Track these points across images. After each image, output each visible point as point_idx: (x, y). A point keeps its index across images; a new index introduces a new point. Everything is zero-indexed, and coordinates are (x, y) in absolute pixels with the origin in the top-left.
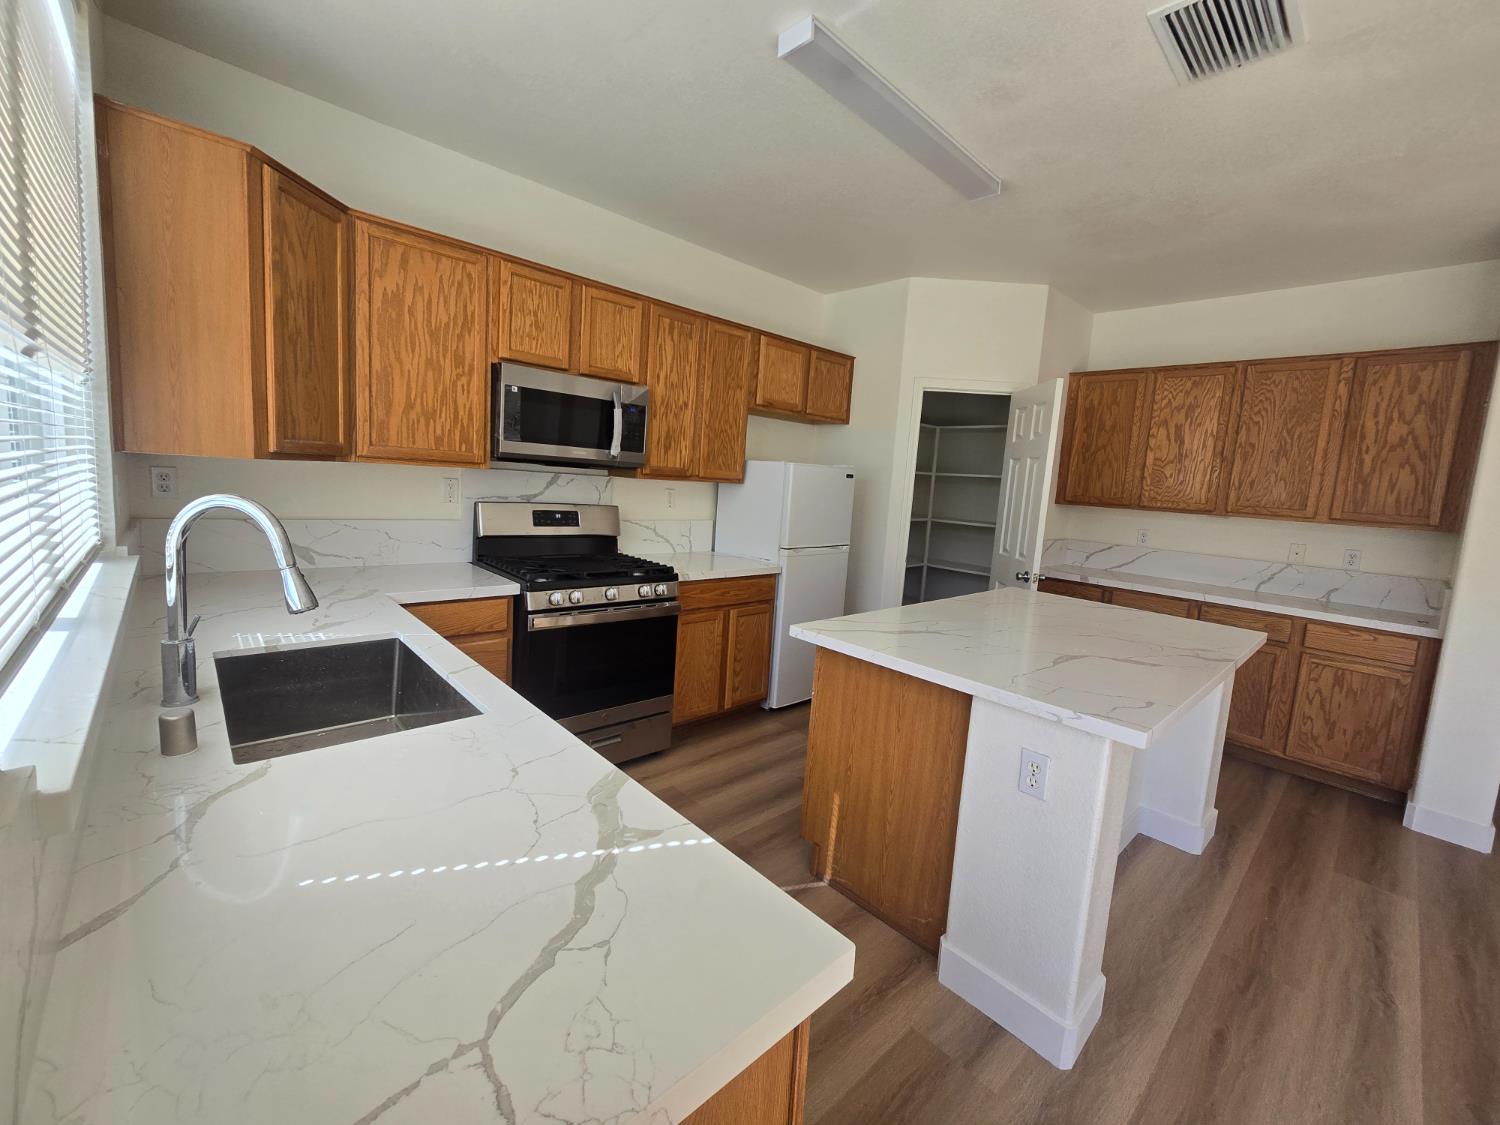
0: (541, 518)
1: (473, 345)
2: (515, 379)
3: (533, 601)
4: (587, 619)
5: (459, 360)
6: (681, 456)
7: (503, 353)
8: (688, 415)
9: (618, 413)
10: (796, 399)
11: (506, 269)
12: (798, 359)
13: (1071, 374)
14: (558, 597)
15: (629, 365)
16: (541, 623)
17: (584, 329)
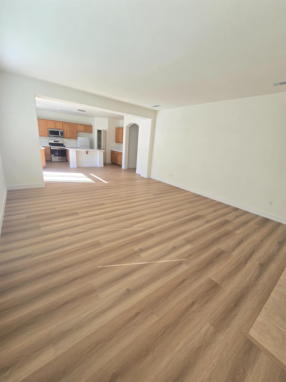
0: (54, 141)
1: (46, 127)
2: (50, 130)
3: (51, 147)
4: (60, 149)
5: (45, 128)
6: (68, 136)
7: (49, 127)
8: (69, 132)
9: (60, 132)
10: (83, 130)
11: (48, 121)
12: (83, 126)
13: (116, 128)
14: (53, 147)
15: (61, 128)
16: (51, 149)
17: (56, 125)
